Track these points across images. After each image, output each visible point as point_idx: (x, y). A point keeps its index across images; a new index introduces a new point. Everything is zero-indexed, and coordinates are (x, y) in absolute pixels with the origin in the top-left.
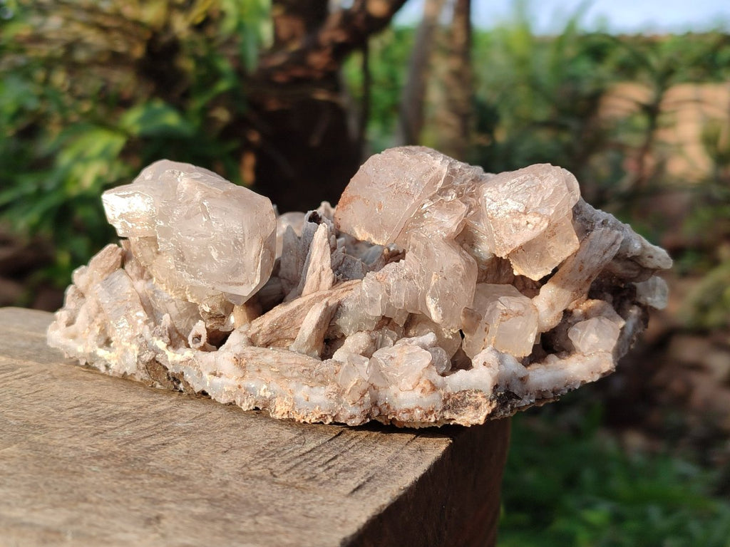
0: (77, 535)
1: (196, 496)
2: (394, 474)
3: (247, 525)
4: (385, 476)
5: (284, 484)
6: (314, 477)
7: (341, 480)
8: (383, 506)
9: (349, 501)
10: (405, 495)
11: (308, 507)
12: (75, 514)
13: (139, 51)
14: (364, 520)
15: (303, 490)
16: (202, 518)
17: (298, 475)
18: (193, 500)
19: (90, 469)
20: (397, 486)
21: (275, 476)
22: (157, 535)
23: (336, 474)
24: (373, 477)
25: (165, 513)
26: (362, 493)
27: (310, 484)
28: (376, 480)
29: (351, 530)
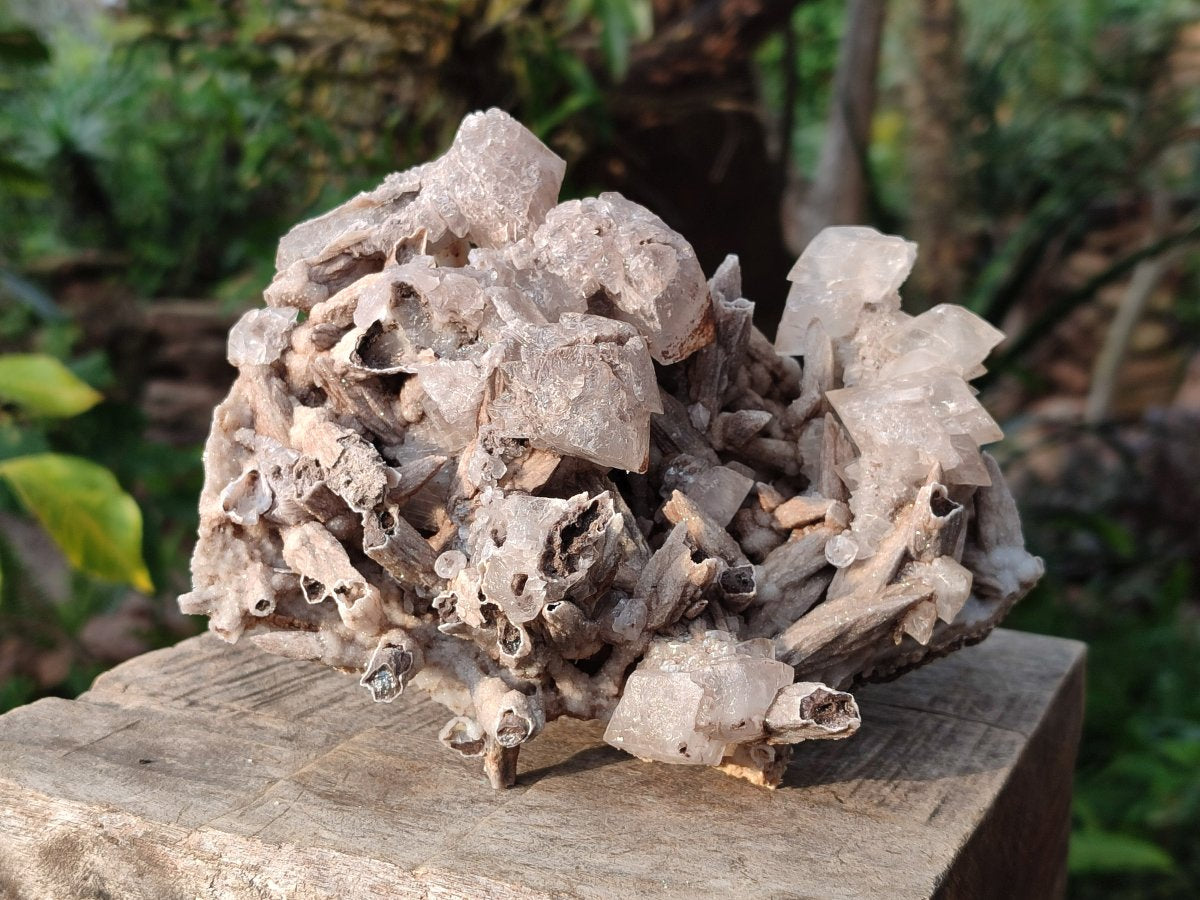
0: (672, 883)
1: (768, 830)
2: (969, 791)
3: (833, 865)
4: (959, 796)
5: (854, 811)
6: (883, 801)
7: (913, 803)
8: (967, 834)
9: (929, 830)
10: (986, 817)
11: (889, 840)
12: (658, 859)
13: (440, 51)
14: (952, 854)
15: (877, 818)
16: (785, 858)
17: (866, 799)
18: (768, 836)
19: (644, 799)
20: (976, 808)
21: (841, 801)
22: (749, 881)
23: (906, 795)
24: (946, 797)
25: (747, 854)
26: (941, 819)
27: (882, 809)
28: (951, 800)
29: (941, 867)
